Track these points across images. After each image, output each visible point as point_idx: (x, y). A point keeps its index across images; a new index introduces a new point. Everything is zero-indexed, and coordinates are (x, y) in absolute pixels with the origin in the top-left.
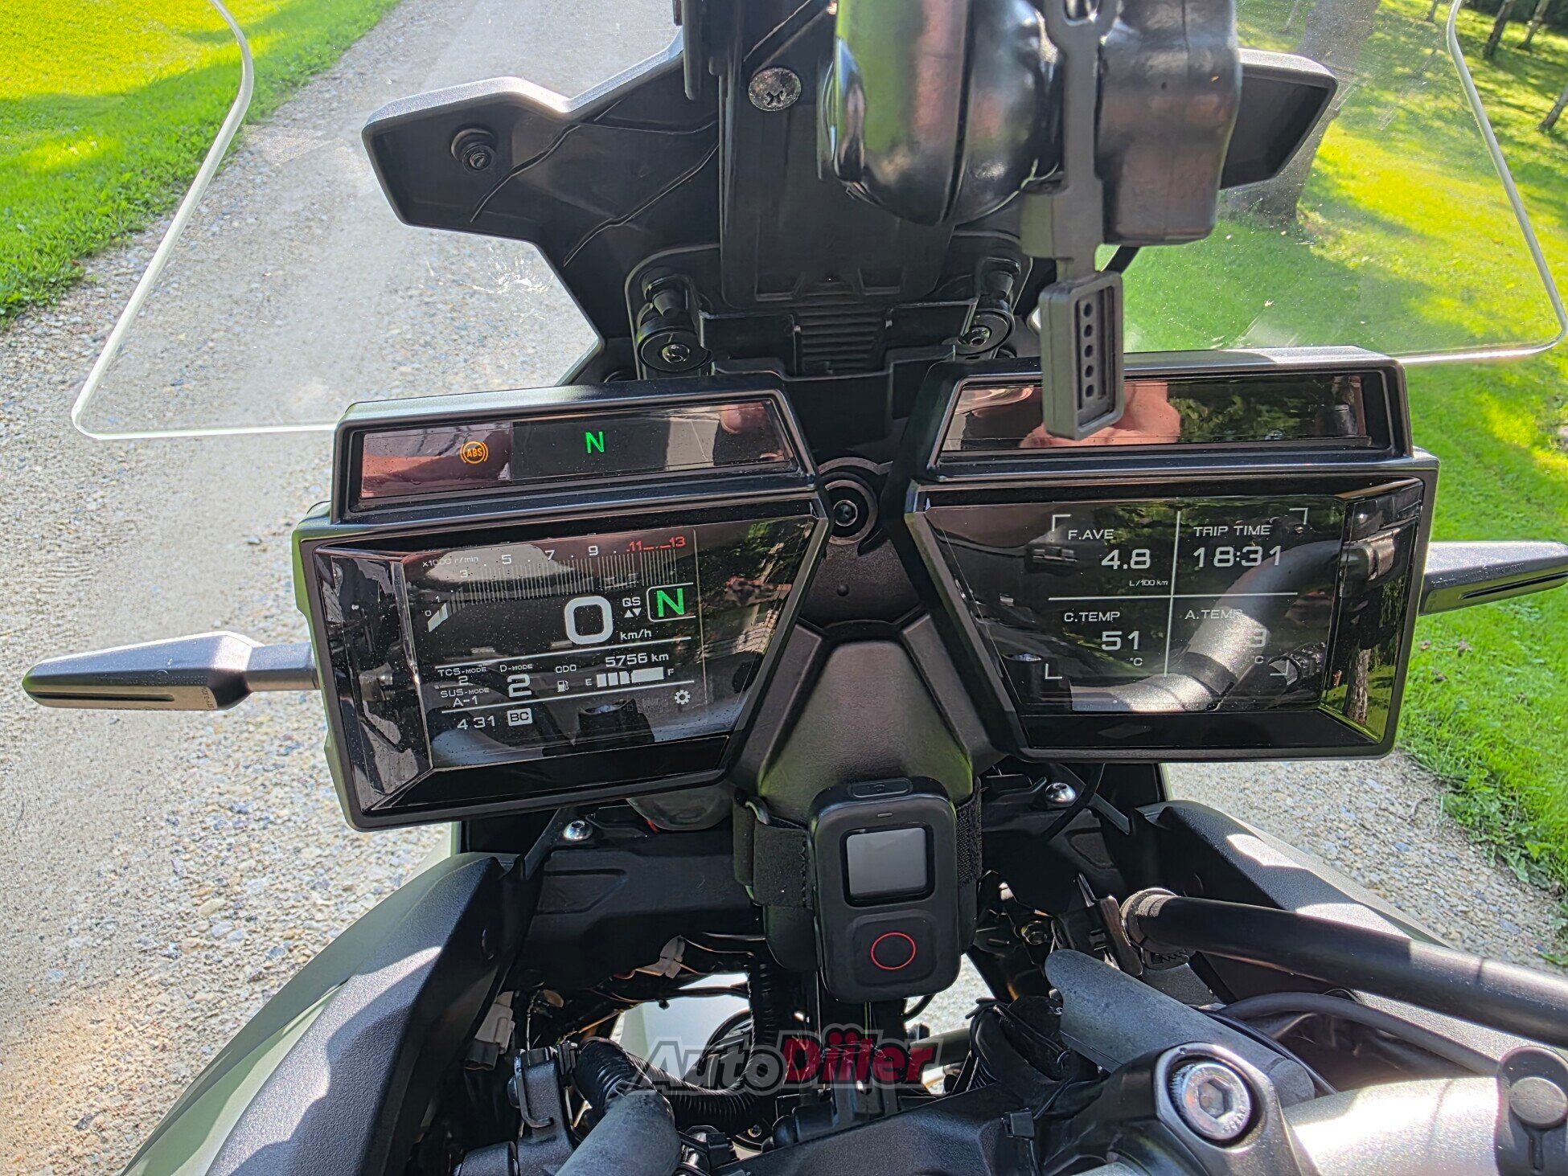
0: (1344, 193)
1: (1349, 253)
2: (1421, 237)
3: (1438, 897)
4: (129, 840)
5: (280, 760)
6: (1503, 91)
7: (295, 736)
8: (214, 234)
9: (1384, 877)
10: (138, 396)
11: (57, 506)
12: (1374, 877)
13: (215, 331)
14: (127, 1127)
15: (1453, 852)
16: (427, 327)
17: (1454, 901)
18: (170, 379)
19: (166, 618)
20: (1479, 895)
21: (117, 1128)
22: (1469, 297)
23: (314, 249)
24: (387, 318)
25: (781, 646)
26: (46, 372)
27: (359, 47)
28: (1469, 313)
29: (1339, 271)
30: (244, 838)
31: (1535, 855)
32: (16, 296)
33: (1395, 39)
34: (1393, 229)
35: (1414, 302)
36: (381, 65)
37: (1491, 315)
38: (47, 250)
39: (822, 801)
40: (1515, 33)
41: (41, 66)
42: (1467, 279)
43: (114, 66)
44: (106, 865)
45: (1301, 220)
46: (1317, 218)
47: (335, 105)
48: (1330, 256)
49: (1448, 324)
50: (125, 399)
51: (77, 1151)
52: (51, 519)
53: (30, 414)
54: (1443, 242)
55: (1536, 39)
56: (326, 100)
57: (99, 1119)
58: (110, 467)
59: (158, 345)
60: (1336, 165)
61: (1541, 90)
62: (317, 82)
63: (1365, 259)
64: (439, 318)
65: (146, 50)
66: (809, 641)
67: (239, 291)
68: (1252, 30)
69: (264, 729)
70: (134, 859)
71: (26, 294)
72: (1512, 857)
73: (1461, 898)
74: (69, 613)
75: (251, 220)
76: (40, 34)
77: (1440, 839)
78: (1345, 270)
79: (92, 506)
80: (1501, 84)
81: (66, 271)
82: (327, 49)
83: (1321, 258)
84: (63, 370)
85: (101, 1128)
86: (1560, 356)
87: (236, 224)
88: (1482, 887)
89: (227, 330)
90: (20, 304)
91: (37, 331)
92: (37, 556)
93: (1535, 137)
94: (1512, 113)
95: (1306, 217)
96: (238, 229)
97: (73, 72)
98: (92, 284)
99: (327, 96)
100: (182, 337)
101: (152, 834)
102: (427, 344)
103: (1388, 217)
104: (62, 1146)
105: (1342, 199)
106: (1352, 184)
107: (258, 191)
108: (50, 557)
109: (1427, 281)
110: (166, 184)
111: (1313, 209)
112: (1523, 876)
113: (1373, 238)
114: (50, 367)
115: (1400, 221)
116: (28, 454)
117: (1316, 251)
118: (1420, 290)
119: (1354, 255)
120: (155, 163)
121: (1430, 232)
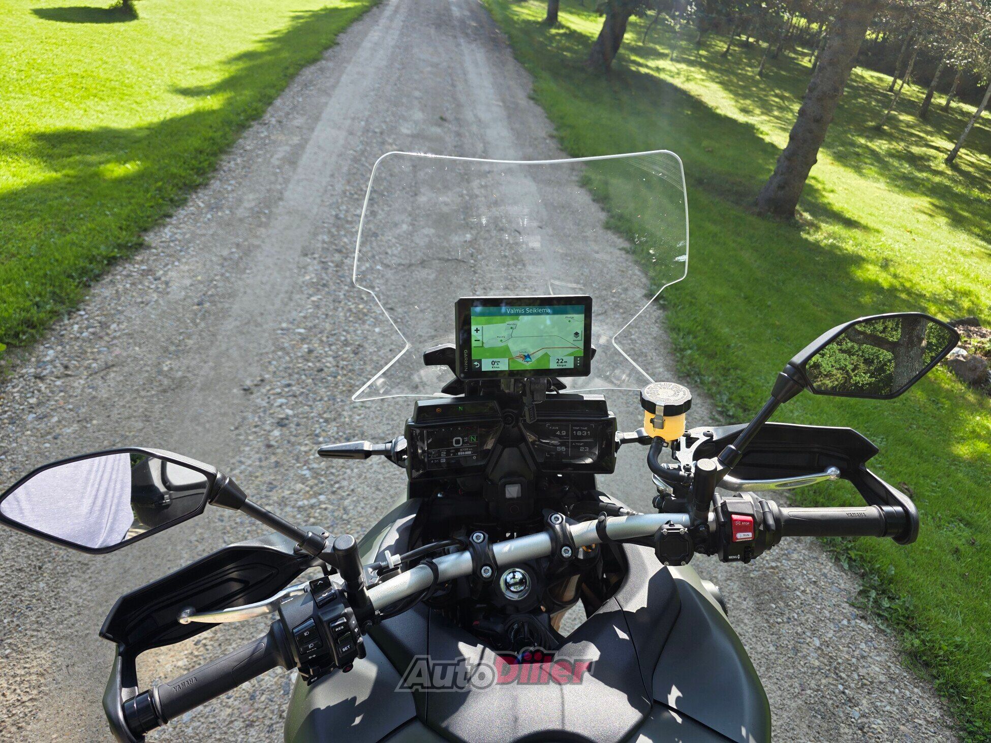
0: (826, 201)
1: (822, 237)
2: (865, 228)
3: (803, 575)
4: (202, 527)
5: (268, 494)
6: (929, 138)
7: (274, 483)
8: (209, 219)
9: (779, 564)
10: (181, 310)
11: (149, 369)
12: (774, 564)
13: (216, 275)
14: (216, 644)
15: (815, 555)
16: (324, 275)
17: (811, 576)
18: (196, 300)
19: (207, 426)
20: (825, 575)
21: (212, 645)
22: (885, 265)
23: (263, 230)
24: (303, 270)
25: (494, 447)
26: (133, 297)
27: (278, 102)
28: (884, 274)
29: (815, 248)
30: (254, 528)
31: (853, 557)
32: (112, 254)
33: (870, 103)
34: (850, 223)
35: (853, 268)
36: (291, 116)
37: (895, 276)
38: (124, 227)
39: (500, 479)
40: (940, 100)
41: (99, 108)
42: (887, 254)
43: (140, 109)
44: (193, 538)
45: (797, 217)
46: (807, 216)
47: (267, 141)
48: (811, 239)
49: (870, 280)
50: (174, 312)
51: (196, 653)
52: (146, 375)
53: (129, 319)
54: (878, 231)
55: (953, 104)
56: (262, 138)
57: (204, 642)
58: (172, 348)
59: (188, 282)
60: (824, 184)
61: (950, 138)
62: (256, 126)
63: (831, 241)
64: (330, 270)
65: (155, 99)
66: (500, 447)
67: (225, 253)
68: (787, 95)
69: (259, 479)
70: (206, 536)
71: (116, 253)
72: (843, 558)
73: (815, 576)
74: (161, 422)
75: (227, 212)
76: (96, 88)
77: (810, 549)
78: (819, 247)
79: (166, 369)
80: (927, 133)
81: (135, 239)
82: (260, 105)
83: (806, 240)
84: (141, 295)
85: (205, 645)
86: (929, 301)
87: (220, 214)
88: (826, 571)
89: (222, 275)
90: (114, 258)
91: (124, 273)
92: (143, 393)
93: (942, 167)
94: (932, 152)
95: (801, 215)
96: (221, 217)
97: (116, 112)
98: (149, 247)
99: (262, 135)
100: (199, 278)
101: (212, 525)
102: (324, 285)
103: (848, 215)
104: (190, 651)
105: (824, 204)
106: (831, 195)
107: (230, 196)
108: (149, 394)
109: (864, 254)
110: (180, 189)
111: (806, 211)
112: (846, 566)
113: (837, 229)
114: (134, 294)
115: (856, 218)
116: (131, 341)
117: (804, 236)
118: (858, 260)
119: (825, 238)
120: (174, 176)
121: (871, 225)
